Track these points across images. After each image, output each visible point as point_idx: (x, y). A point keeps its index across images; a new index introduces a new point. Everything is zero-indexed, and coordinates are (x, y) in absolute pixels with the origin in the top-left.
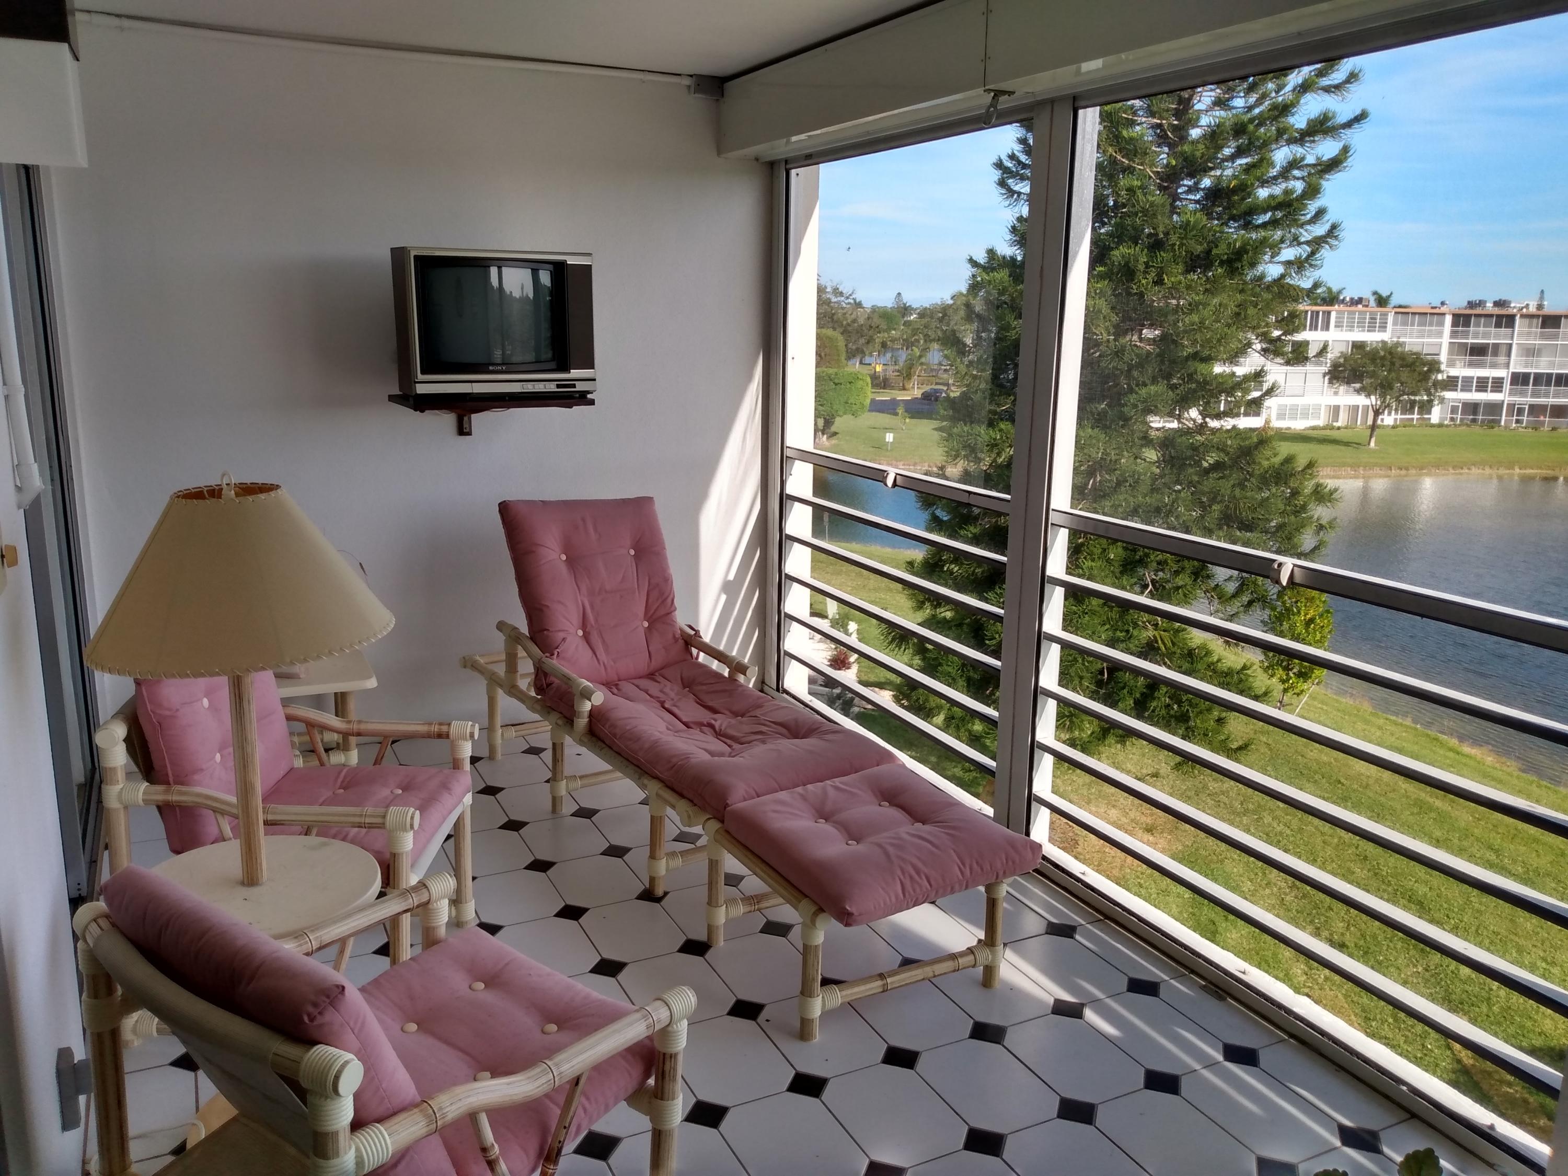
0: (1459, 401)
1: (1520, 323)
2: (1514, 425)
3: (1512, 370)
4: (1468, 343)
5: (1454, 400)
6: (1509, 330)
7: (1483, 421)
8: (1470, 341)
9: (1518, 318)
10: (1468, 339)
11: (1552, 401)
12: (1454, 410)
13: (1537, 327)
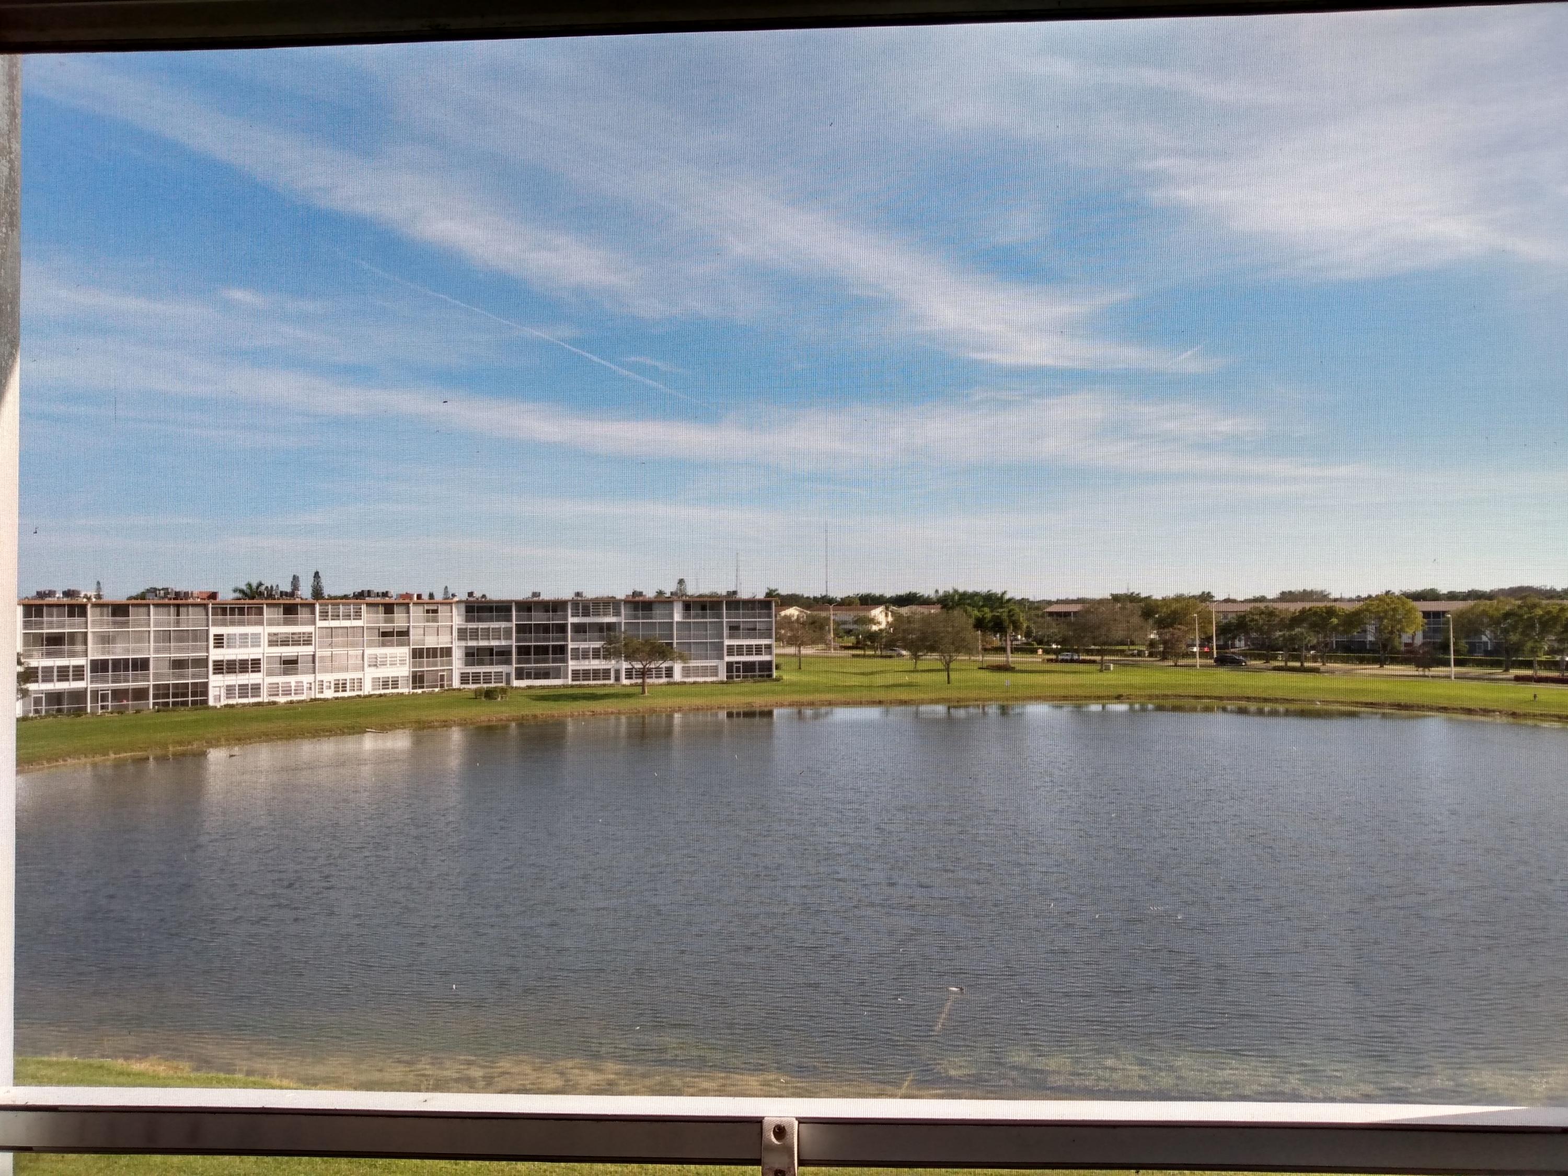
0: (42, 692)
1: (92, 612)
2: (100, 711)
3: (90, 657)
4: (43, 634)
5: (36, 692)
6: (83, 619)
7: (69, 710)
8: (45, 631)
9: (89, 607)
10: (42, 629)
11: (131, 685)
12: (37, 701)
13: (108, 616)
